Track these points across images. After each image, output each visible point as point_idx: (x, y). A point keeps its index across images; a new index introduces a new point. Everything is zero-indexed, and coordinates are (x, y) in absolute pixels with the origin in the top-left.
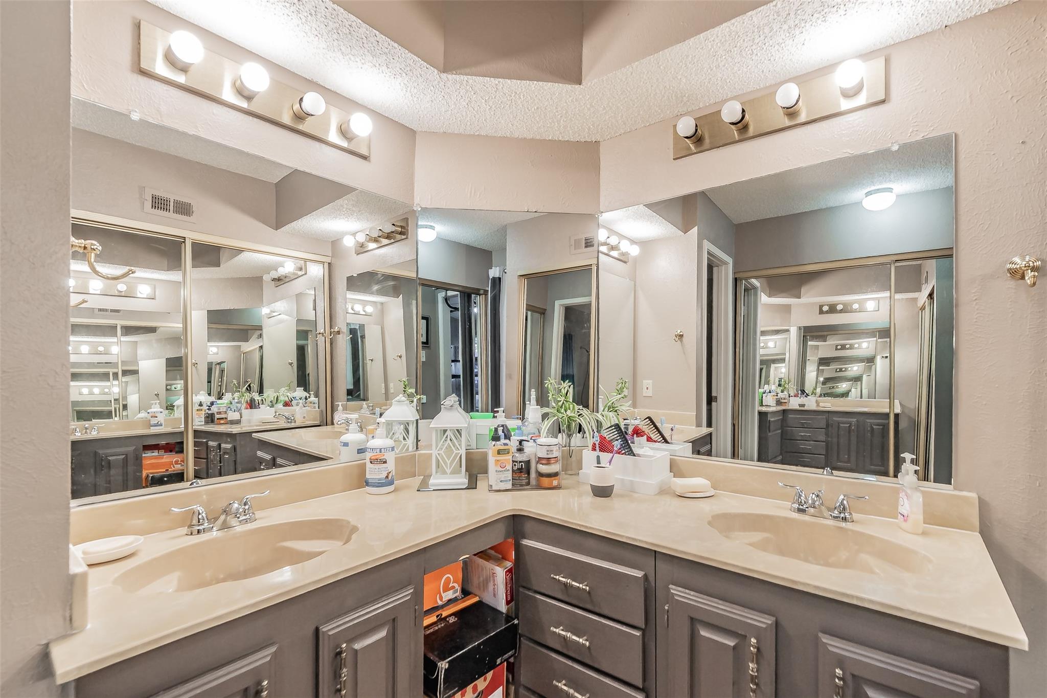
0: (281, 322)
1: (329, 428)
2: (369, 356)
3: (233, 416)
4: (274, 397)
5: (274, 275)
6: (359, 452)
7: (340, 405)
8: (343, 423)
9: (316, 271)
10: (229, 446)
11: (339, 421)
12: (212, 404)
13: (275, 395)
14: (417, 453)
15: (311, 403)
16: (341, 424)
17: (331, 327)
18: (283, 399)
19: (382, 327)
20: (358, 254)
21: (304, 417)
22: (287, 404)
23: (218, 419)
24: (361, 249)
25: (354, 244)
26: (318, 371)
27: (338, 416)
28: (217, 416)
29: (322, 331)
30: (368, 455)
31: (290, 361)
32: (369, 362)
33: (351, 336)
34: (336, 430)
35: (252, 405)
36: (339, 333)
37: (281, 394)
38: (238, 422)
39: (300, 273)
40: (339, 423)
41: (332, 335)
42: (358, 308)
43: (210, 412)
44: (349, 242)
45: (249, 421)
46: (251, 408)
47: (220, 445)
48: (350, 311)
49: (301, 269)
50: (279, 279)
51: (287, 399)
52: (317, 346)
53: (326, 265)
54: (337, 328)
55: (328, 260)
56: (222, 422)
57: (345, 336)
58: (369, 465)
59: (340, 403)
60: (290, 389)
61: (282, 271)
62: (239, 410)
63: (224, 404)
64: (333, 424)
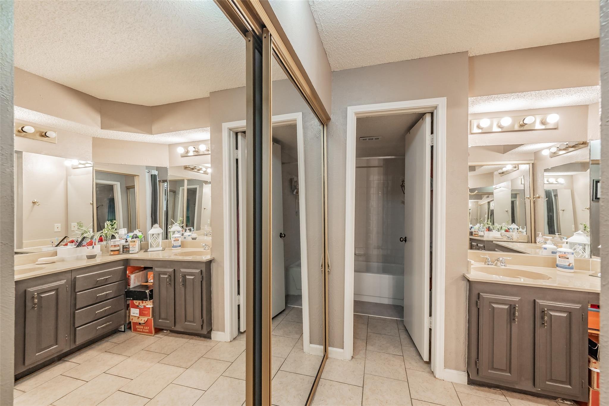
0: (502, 191)
1: (533, 244)
2: (560, 208)
3: (481, 233)
4: (500, 227)
5: (500, 171)
6: (553, 253)
7: (540, 234)
8: (542, 243)
9: (525, 167)
10: (482, 245)
11: (540, 241)
12: (471, 228)
13: (500, 226)
14: (591, 260)
15: (520, 232)
16: (541, 243)
17: (534, 196)
18: (504, 228)
19: (571, 190)
20: (552, 157)
21: (518, 238)
22: (506, 231)
23: (474, 234)
24: (554, 155)
25: (549, 153)
26: (526, 216)
27: (539, 239)
28: (474, 233)
29: (528, 196)
30: (558, 254)
31: (507, 210)
32: (561, 212)
33: (547, 199)
34: (537, 245)
35: (489, 229)
36: (539, 197)
37: (503, 226)
38: (483, 236)
39: (515, 169)
40: (540, 242)
41: (535, 199)
42: (552, 180)
43: (471, 231)
44: (546, 153)
45: (488, 237)
46: (489, 231)
47: (477, 245)
48: (546, 182)
49: (515, 167)
50: (503, 173)
51: (507, 228)
52: (525, 204)
53: (531, 165)
54: (538, 195)
55: (533, 162)
56: (476, 235)
57: (543, 199)
58: (558, 258)
59: (540, 233)
60: (508, 224)
61: (504, 169)
62: (484, 232)
63: (476, 228)
64: (535, 242)
